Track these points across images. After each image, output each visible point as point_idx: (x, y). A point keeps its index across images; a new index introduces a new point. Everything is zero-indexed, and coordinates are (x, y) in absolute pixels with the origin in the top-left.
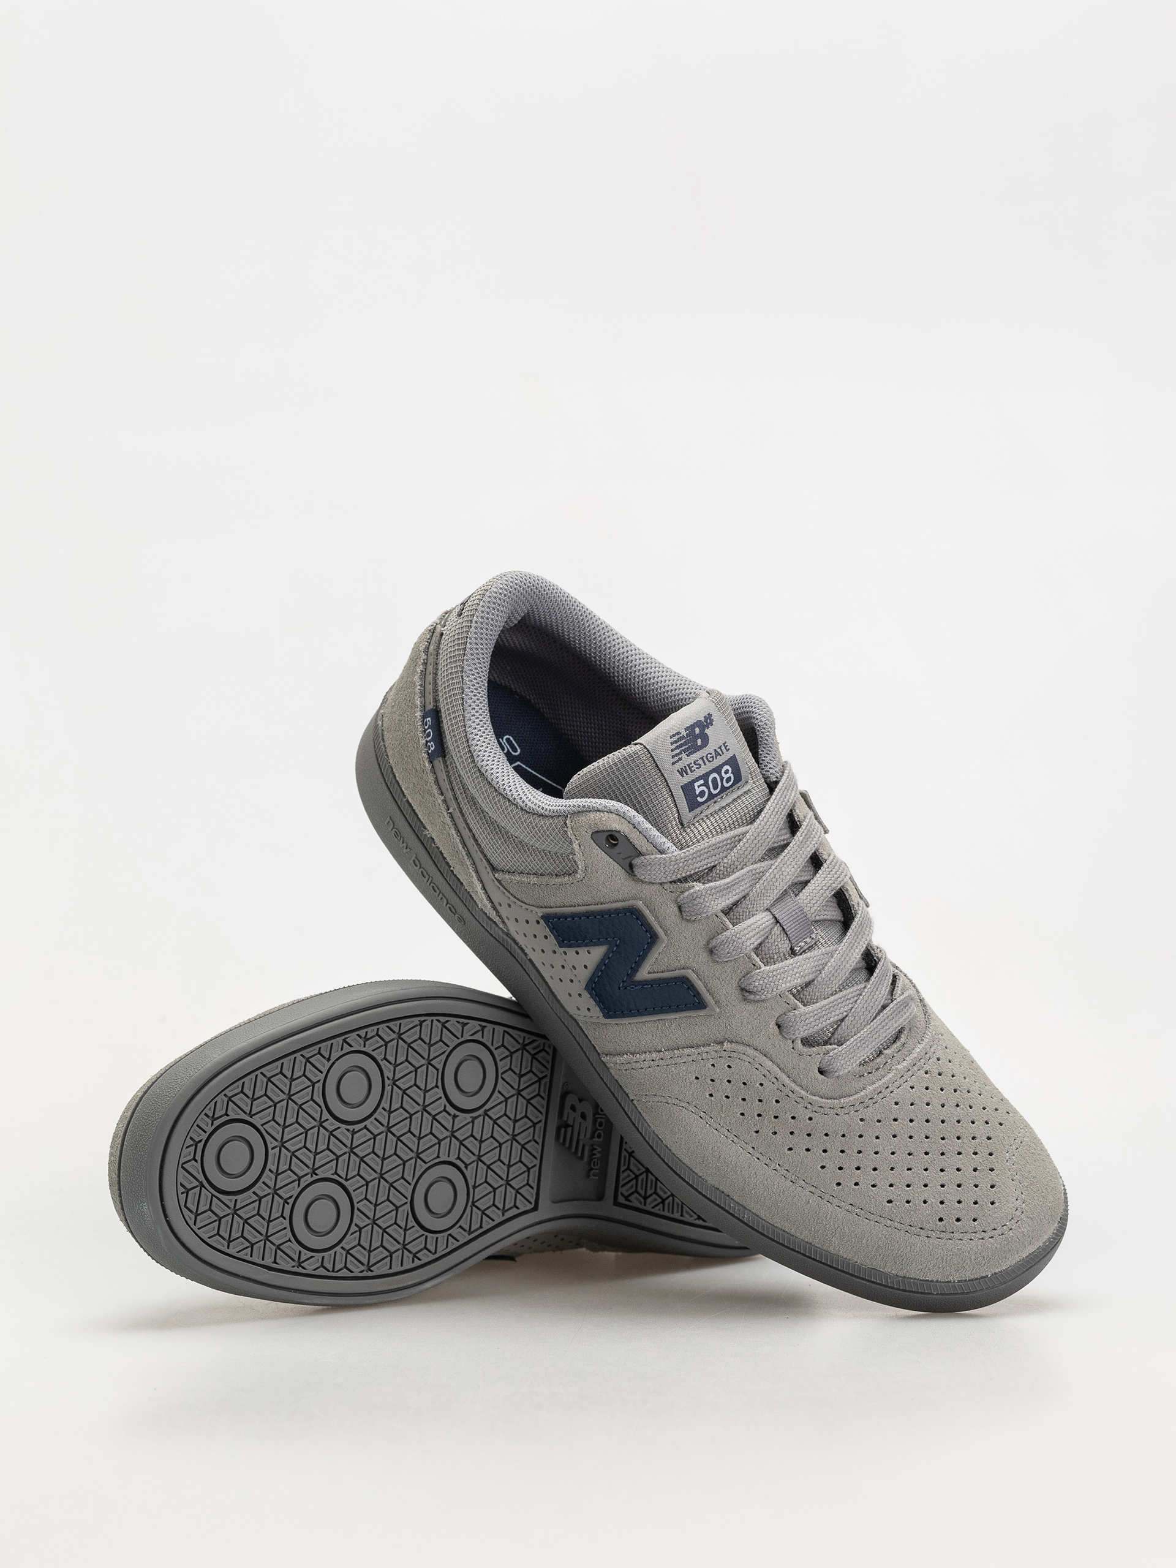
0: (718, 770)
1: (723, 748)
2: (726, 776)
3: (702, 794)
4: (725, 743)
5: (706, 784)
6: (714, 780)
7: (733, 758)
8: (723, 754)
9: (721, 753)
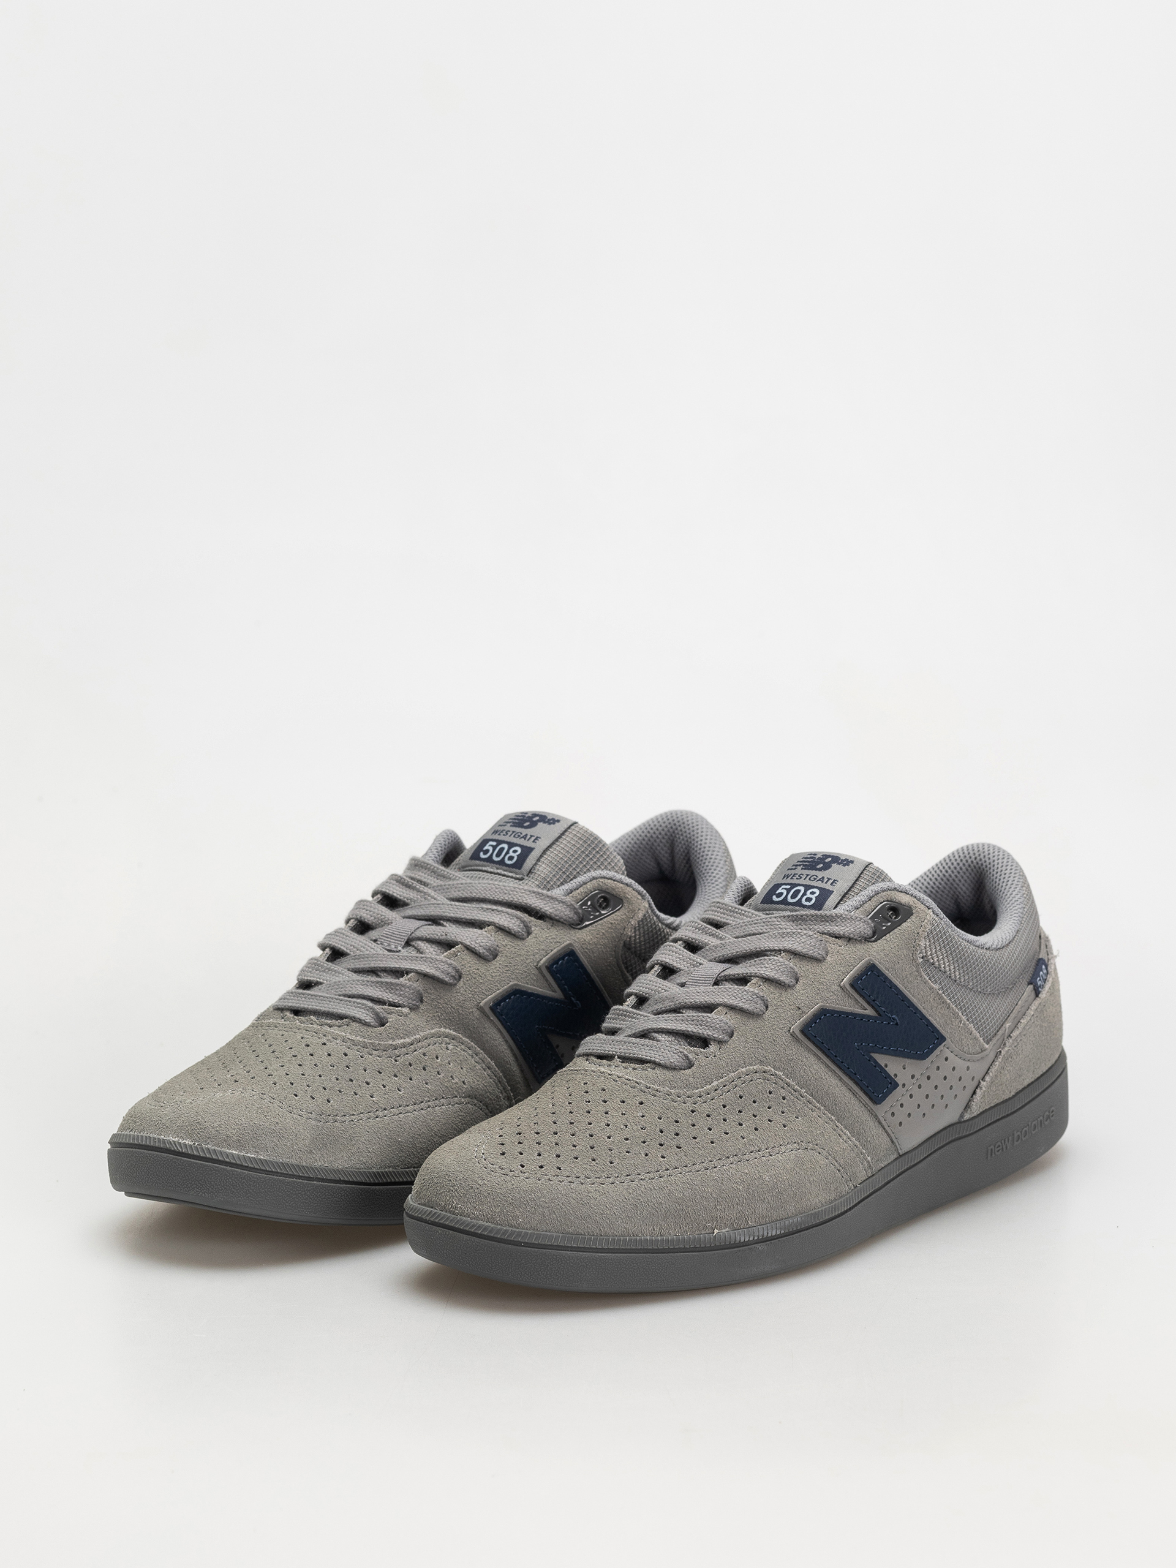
0: (511, 845)
1: (533, 838)
2: (511, 854)
3: (487, 851)
4: (540, 838)
5: (494, 848)
6: (503, 849)
7: (531, 849)
8: (528, 840)
9: (527, 839)
